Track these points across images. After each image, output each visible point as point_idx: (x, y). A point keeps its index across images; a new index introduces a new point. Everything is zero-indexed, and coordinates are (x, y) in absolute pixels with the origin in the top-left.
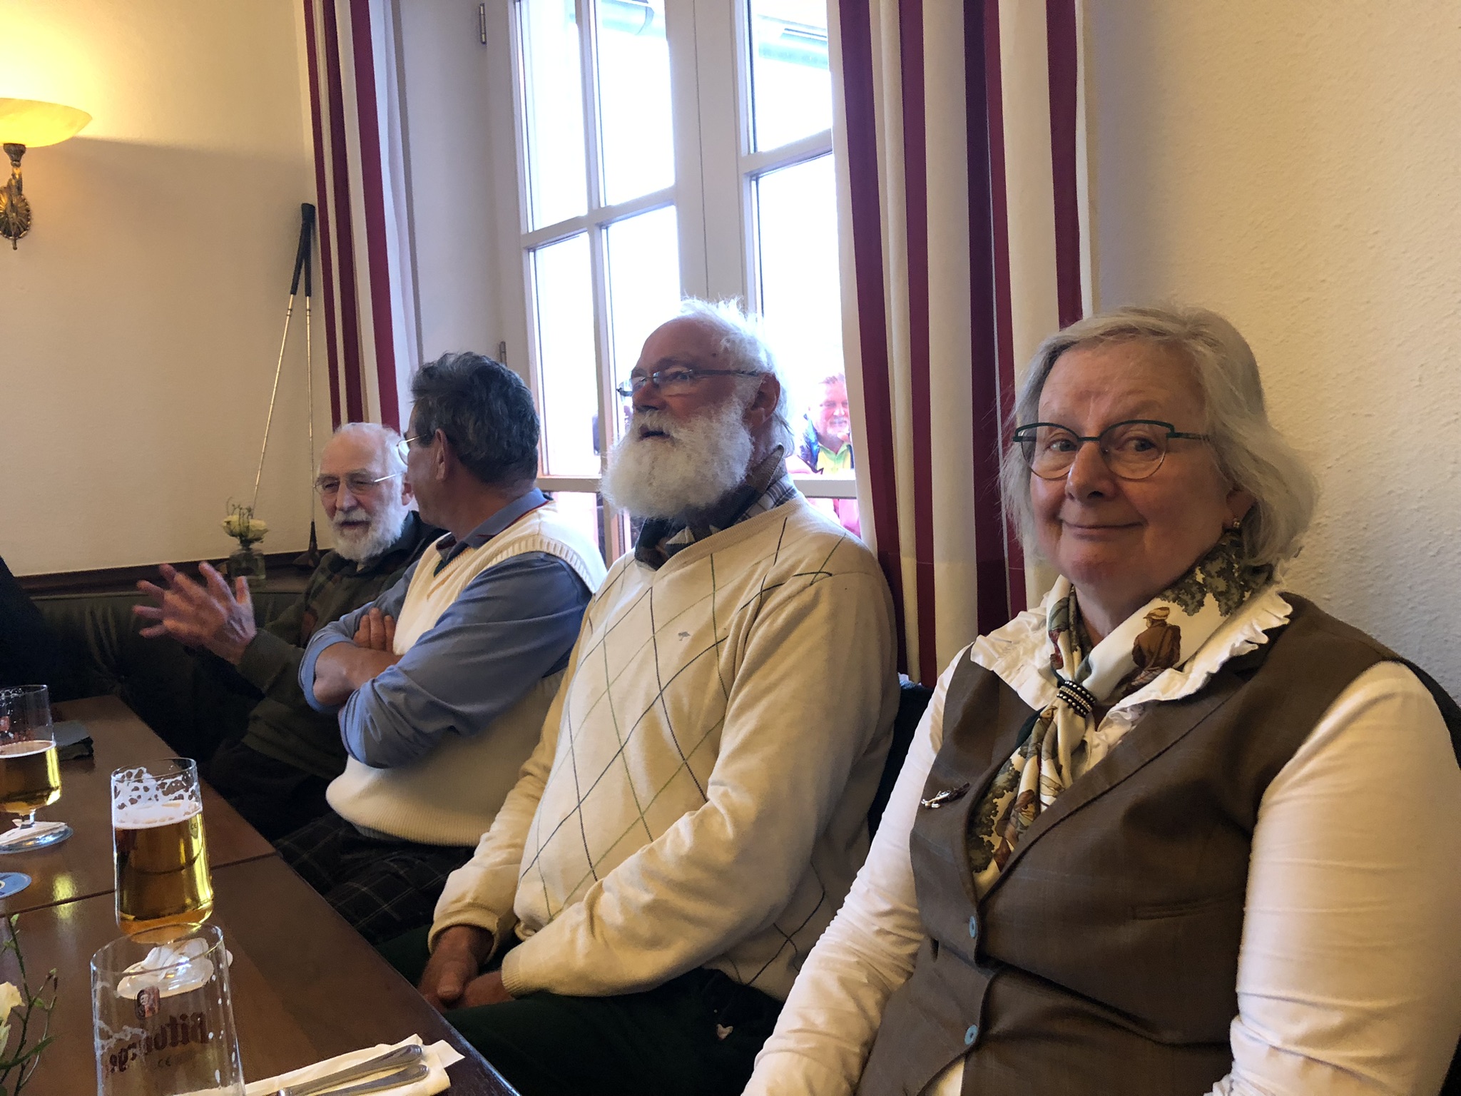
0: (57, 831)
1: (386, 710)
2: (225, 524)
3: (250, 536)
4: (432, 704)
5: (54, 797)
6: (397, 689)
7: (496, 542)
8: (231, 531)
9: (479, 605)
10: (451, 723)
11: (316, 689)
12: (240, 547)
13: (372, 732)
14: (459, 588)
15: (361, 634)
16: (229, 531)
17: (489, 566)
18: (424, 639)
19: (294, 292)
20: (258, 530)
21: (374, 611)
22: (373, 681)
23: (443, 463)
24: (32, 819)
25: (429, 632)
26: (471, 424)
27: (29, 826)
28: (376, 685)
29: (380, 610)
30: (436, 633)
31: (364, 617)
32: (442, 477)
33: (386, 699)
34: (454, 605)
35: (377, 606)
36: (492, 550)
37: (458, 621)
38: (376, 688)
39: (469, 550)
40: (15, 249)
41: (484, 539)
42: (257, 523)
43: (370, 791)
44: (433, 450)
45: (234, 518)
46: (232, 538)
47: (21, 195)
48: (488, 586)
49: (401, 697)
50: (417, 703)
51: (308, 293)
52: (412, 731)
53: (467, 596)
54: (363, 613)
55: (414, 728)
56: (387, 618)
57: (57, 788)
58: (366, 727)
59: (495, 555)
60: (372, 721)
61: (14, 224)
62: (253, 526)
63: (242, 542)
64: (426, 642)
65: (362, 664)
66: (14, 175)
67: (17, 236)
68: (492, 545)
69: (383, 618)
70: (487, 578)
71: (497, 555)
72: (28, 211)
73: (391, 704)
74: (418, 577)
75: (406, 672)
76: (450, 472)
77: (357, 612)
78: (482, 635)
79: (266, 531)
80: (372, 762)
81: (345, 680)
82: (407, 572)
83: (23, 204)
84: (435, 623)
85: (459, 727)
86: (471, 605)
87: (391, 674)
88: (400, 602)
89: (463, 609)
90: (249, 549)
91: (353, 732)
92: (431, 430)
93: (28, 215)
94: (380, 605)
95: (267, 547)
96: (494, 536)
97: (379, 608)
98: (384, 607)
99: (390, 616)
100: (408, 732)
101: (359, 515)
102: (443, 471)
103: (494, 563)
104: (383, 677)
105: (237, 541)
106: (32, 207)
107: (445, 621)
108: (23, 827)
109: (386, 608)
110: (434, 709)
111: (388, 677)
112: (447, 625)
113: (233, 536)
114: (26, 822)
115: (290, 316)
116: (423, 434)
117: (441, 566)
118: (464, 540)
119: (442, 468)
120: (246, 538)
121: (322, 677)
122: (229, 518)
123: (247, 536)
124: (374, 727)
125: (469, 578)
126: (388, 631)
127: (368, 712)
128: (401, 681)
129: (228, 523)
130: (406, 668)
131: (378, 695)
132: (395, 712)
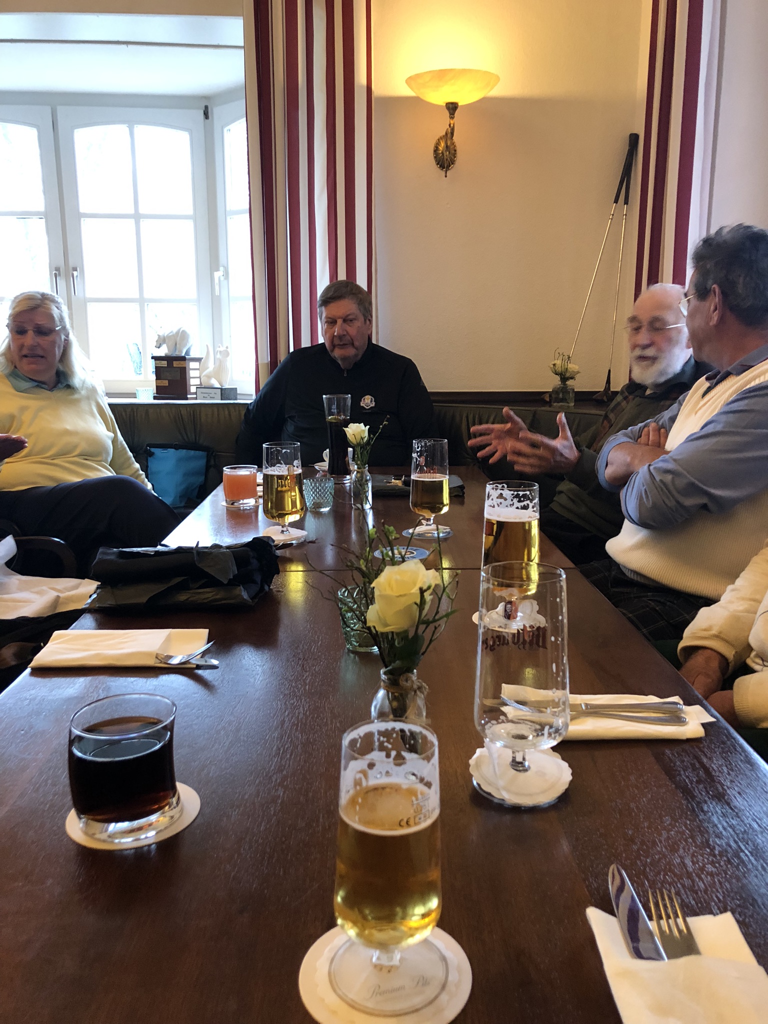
0: (445, 531)
1: (656, 485)
2: (552, 366)
3: (568, 375)
4: (692, 485)
5: (445, 509)
6: (667, 471)
7: (755, 370)
8: (556, 371)
9: (737, 415)
10: (705, 500)
11: (607, 473)
12: (560, 383)
13: (645, 500)
14: (722, 402)
15: (643, 439)
16: (554, 371)
17: (748, 387)
18: (689, 439)
19: (616, 201)
20: (573, 371)
21: (653, 425)
22: (650, 465)
23: (717, 311)
24: (432, 521)
25: (695, 433)
26: (741, 280)
27: (430, 525)
28: (651, 468)
29: (658, 424)
30: (700, 434)
31: (646, 429)
32: (715, 323)
33: (658, 478)
34: (717, 415)
35: (657, 422)
36: (751, 375)
37: (719, 427)
38: (652, 471)
39: (732, 377)
40: (446, 176)
41: (746, 368)
42: (572, 367)
43: (639, 546)
44: (707, 304)
45: (558, 362)
46: (555, 375)
47: (452, 140)
48: (746, 401)
49: (669, 478)
50: (681, 483)
51: (626, 202)
52: (674, 503)
53: (727, 409)
54: (645, 426)
55: (678, 502)
56: (662, 430)
57: (447, 504)
58: (641, 496)
59: (754, 379)
60: (646, 491)
61: (447, 160)
62: (570, 368)
63: (561, 378)
64: (692, 440)
65: (642, 454)
66: (450, 125)
67: (448, 168)
68: (752, 372)
69: (659, 430)
70: (747, 395)
71: (755, 379)
72: (455, 151)
73: (661, 480)
74: (689, 401)
75: (675, 460)
76: (722, 319)
77: (640, 425)
78: (737, 439)
79: (578, 372)
80: (642, 523)
81: (629, 465)
82: (681, 398)
83: (453, 146)
84: (701, 427)
85: (710, 505)
86: (731, 415)
87: (663, 461)
88: (673, 420)
89: (724, 418)
90: (565, 384)
91: (630, 501)
92: (708, 287)
93: (456, 154)
94: (658, 422)
95: (579, 385)
96: (753, 366)
97: (657, 423)
98: (660, 423)
99: (664, 430)
100: (671, 503)
101: (650, 352)
102: (716, 319)
103: (753, 384)
104: (658, 463)
105: (558, 378)
106: (458, 149)
107: (708, 427)
108: (427, 525)
109: (663, 424)
110: (692, 489)
111: (659, 463)
112: (710, 429)
113: (556, 374)
114: (429, 523)
115: (612, 219)
116: (702, 292)
117: (709, 389)
118: (729, 369)
119: (715, 317)
120: (564, 377)
121: (612, 464)
122: (556, 362)
123: (565, 375)
124: (647, 497)
125: (731, 396)
126: (662, 439)
127: (644, 486)
128: (670, 466)
129: (554, 365)
130: (674, 457)
131: (653, 476)
132: (664, 489)
